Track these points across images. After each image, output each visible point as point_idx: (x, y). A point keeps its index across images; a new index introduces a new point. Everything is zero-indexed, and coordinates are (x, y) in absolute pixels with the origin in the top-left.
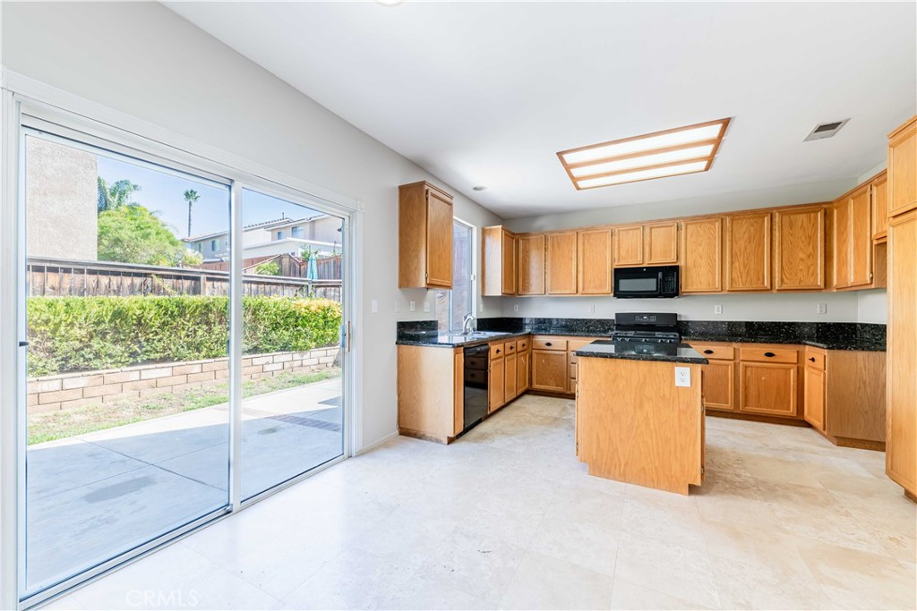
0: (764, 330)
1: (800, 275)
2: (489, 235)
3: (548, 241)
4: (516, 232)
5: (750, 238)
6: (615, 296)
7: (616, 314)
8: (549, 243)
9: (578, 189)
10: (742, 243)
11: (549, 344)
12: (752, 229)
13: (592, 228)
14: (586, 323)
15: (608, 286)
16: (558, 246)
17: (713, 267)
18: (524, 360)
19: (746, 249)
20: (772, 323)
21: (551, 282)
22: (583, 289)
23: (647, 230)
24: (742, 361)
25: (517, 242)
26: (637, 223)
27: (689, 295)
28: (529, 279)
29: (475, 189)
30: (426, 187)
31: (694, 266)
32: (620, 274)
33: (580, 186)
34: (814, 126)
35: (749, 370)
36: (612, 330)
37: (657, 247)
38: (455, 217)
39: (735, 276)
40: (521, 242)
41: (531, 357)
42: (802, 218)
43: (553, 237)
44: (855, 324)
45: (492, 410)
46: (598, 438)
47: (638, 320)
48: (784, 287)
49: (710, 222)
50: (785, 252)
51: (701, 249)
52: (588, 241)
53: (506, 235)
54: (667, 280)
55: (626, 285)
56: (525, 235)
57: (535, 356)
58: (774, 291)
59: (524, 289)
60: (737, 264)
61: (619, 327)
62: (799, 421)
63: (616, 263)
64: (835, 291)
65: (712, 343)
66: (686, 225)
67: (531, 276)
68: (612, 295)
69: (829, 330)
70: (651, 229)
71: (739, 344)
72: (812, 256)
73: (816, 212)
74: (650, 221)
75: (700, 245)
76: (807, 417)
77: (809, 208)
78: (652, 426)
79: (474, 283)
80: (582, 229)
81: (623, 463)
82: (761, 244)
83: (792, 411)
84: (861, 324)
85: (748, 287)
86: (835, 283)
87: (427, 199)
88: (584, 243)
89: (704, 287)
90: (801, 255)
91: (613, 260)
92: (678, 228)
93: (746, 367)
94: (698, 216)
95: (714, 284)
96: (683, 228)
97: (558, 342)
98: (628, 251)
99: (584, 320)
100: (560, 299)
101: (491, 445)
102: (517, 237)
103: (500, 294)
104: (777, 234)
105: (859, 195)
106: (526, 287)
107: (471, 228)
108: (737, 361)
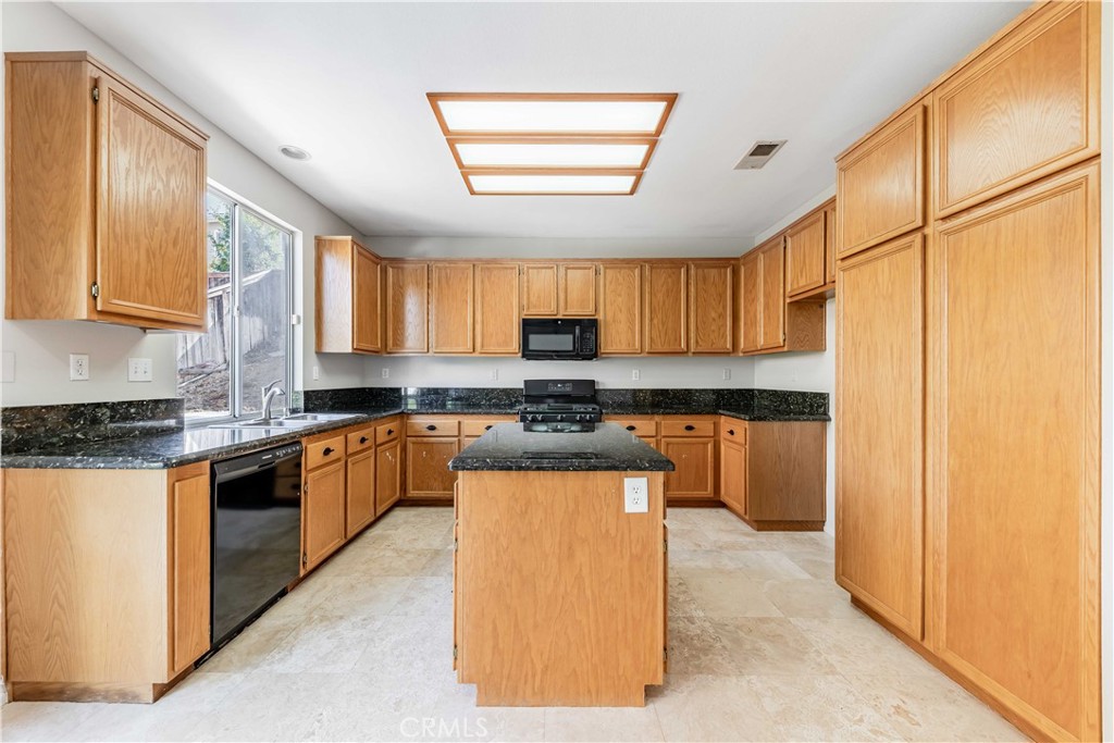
0: (678, 398)
1: (712, 337)
2: (330, 250)
3: (433, 275)
4: (382, 256)
5: (668, 291)
6: (523, 356)
7: (525, 381)
8: (435, 276)
9: (473, 193)
10: (660, 296)
11: (432, 428)
12: (670, 280)
13: (494, 261)
14: (487, 395)
15: (515, 344)
16: (447, 283)
17: (632, 323)
18: (390, 457)
19: (664, 303)
20: (686, 390)
21: (437, 335)
22: (482, 346)
23: (562, 270)
24: (664, 437)
25: (384, 272)
26: (551, 260)
27: (609, 356)
28: (403, 328)
29: (285, 151)
30: (90, 72)
31: (614, 321)
32: (530, 326)
33: (476, 189)
34: (751, 146)
35: (670, 447)
36: (521, 403)
37: (574, 295)
38: (210, 181)
39: (654, 336)
40: (390, 271)
41: (404, 449)
42: (713, 272)
43: (440, 269)
44: (752, 390)
45: (310, 566)
46: (495, 629)
47: (552, 389)
48: (700, 349)
49: (630, 268)
50: (699, 310)
51: (620, 299)
52: (489, 278)
53: (359, 253)
54: (583, 337)
55: (537, 341)
56: (397, 262)
57: (410, 447)
58: (690, 354)
59: (395, 344)
60: (655, 321)
61: (530, 399)
62: (716, 503)
63: (525, 312)
64: (741, 354)
65: (635, 417)
66: (606, 268)
67: (407, 324)
68: (520, 355)
69: (733, 397)
70: (567, 268)
71: (661, 417)
72: (722, 316)
73: (726, 267)
74: (565, 260)
75: (620, 295)
76: (724, 497)
77: (721, 263)
78: (588, 592)
79: (299, 330)
80: (480, 260)
81: (539, 667)
82: (678, 299)
83: (709, 492)
84: (758, 390)
85: (666, 349)
86: (742, 346)
87: (95, 101)
88: (482, 282)
89: (624, 348)
90: (713, 315)
91: (521, 307)
92: (597, 272)
93: (668, 444)
94: (616, 259)
95: (634, 345)
96: (602, 272)
97: (446, 424)
98: (539, 297)
99: (484, 389)
100: (450, 359)
101: (279, 668)
102: (384, 263)
103: (350, 350)
104: (692, 289)
105: (770, 249)
106: (399, 341)
107: (292, 233)
108: (659, 438)
